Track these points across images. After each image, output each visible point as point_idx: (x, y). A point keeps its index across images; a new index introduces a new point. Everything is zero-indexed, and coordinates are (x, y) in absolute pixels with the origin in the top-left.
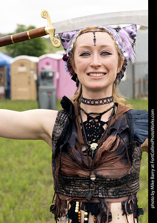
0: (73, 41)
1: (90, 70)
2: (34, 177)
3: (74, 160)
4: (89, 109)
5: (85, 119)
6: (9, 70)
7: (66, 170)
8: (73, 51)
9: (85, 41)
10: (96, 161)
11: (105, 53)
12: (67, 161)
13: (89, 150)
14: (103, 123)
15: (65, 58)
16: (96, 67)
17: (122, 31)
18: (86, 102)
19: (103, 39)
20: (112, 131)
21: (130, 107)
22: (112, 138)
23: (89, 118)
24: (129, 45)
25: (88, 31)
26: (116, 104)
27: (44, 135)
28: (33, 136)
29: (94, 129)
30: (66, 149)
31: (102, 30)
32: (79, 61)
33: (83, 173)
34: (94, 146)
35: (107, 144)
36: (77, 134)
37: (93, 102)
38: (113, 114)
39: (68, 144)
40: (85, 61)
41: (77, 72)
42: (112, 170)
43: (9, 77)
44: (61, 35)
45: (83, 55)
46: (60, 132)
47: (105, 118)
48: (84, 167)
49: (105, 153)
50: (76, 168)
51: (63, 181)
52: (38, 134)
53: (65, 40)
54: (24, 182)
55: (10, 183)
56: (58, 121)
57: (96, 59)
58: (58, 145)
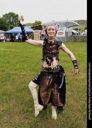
0: (47, 27)
1: (50, 33)
2: (40, 60)
3: (47, 49)
4: (50, 40)
5: (49, 42)
6: (33, 34)
7: (45, 51)
8: (47, 29)
9: (49, 27)
10: (51, 50)
11: (53, 30)
12: (46, 50)
13: (50, 47)
14: (52, 43)
15: (45, 30)
16: (51, 33)
17: (56, 25)
18: (49, 39)
19: (53, 27)
20: (54, 44)
21: (58, 40)
22: (54, 45)
23: (50, 42)
24: (58, 28)
25: (50, 25)
26: (55, 40)
27: (41, 45)
28: (39, 45)
29: (51, 44)
30: (45, 48)
31: (53, 25)
32: (48, 31)
33: (49, 52)
34: (51, 47)
35: (53, 46)
36: (48, 45)
37: (51, 39)
38: (54, 41)
39: (46, 46)
40: (49, 31)
41: (48, 33)
42: (54, 51)
43: (33, 36)
44: (44, 26)
45: (49, 30)
46: (44, 45)
47: (53, 42)
48: (49, 51)
49: (53, 48)
50: (48, 51)
51: (44, 54)
52: (40, 45)
53: (45, 27)
54: (37, 61)
55: (34, 61)
56: (44, 43)
57: (51, 31)
58: (44, 47)
